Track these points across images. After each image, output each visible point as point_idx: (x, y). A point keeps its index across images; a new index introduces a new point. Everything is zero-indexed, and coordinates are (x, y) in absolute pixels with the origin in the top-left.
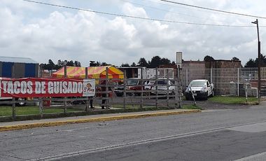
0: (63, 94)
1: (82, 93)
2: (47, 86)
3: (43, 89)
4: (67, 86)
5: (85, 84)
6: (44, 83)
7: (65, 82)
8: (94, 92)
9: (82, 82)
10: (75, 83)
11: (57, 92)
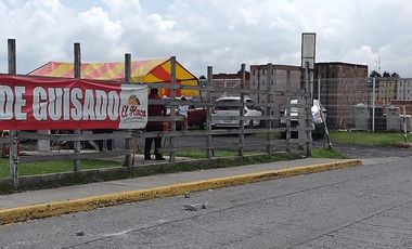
0: (71, 121)
1: (118, 121)
2: (29, 100)
3: (18, 108)
4: (82, 101)
5: (125, 97)
6: (20, 91)
7: (77, 91)
8: (146, 119)
9: (119, 91)
10: (100, 94)
11: (55, 117)
